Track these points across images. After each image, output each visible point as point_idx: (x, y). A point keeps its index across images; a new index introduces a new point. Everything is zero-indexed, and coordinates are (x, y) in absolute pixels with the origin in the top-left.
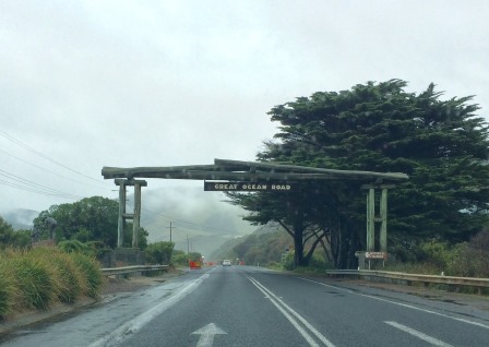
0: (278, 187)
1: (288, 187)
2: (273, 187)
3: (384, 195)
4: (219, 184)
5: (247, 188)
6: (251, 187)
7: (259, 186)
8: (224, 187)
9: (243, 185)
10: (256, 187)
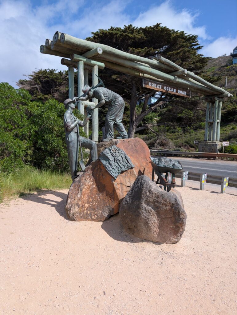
0: (181, 92)
1: (185, 94)
2: (179, 92)
3: (221, 105)
4: (151, 82)
5: (166, 90)
6: (168, 89)
7: (172, 89)
8: (154, 86)
9: (164, 86)
10: (171, 90)
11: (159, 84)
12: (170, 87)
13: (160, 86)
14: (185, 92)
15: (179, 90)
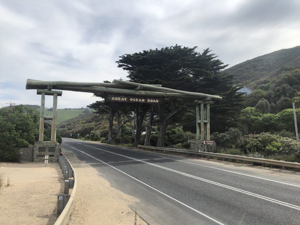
0: (152, 101)
1: (157, 101)
2: (149, 101)
3: (209, 108)
4: (115, 97)
5: (133, 100)
6: (135, 100)
7: (140, 99)
8: (118, 99)
9: (130, 98)
10: (138, 100)
11: (124, 97)
12: (137, 98)
13: (124, 99)
14: (157, 100)
15: (148, 100)
